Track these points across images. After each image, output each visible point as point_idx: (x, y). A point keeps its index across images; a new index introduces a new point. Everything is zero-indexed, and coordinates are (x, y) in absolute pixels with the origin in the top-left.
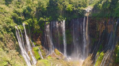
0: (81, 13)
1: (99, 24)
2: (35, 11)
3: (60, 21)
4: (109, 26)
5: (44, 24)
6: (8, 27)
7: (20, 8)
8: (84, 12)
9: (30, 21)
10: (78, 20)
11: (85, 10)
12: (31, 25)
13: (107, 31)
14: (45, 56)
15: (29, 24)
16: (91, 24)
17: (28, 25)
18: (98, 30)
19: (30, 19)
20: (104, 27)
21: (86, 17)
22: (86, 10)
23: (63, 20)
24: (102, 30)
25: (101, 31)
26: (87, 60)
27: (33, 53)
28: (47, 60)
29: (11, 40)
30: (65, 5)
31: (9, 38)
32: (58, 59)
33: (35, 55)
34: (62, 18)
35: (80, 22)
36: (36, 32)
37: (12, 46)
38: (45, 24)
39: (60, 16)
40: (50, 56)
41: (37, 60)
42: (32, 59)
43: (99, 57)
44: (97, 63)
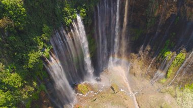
1: (161, 3)
13: (185, 17)
18: (156, 14)
20: (175, 8)
24: (168, 15)
25: (165, 15)
26: (137, 68)
34: (72, 13)
43: (175, 62)
44: (171, 71)
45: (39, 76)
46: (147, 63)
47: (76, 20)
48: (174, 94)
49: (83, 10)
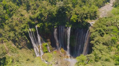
0: (85, 25)
2: (46, 16)
3: (67, 27)
5: (52, 27)
6: (22, 32)
8: (88, 25)
9: (41, 25)
10: (82, 29)
11: (89, 23)
12: (42, 28)
14: (52, 51)
17: (39, 28)
19: (41, 23)
22: (91, 24)
23: (69, 26)
27: (42, 47)
28: (52, 55)
29: (24, 41)
30: (71, 14)
31: (22, 40)
32: (60, 56)
33: (43, 49)
36: (47, 33)
37: (24, 44)
38: (54, 27)
39: (67, 23)
41: (44, 53)
42: (40, 52)
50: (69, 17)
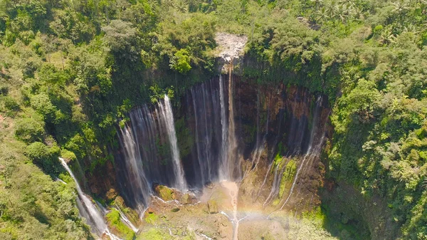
0: (211, 67)
1: (267, 95)
2: (78, 99)
3: (156, 103)
4: (295, 104)
5: (114, 132)
7: (23, 107)
8: (218, 61)
9: (78, 143)
11: (220, 58)
13: (292, 114)
14: (137, 222)
15: (76, 152)
16: (239, 91)
17: (75, 160)
18: (265, 108)
19: (77, 137)
20: (281, 102)
21: (226, 76)
22: (222, 57)
23: (161, 96)
24: (277, 111)
25: (274, 110)
26: (249, 182)
28: (152, 229)
30: (162, 53)
34: (160, 93)
35: (210, 92)
36: (98, 166)
38: (118, 128)
39: (152, 88)
40: (151, 213)
43: (286, 173)
44: (283, 186)
45: (109, 141)
46: (261, 177)
47: (163, 100)
48: (285, 223)
49: (170, 91)
50: (154, 64)
